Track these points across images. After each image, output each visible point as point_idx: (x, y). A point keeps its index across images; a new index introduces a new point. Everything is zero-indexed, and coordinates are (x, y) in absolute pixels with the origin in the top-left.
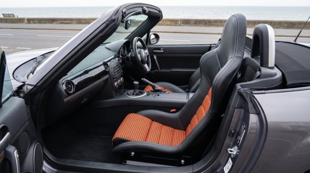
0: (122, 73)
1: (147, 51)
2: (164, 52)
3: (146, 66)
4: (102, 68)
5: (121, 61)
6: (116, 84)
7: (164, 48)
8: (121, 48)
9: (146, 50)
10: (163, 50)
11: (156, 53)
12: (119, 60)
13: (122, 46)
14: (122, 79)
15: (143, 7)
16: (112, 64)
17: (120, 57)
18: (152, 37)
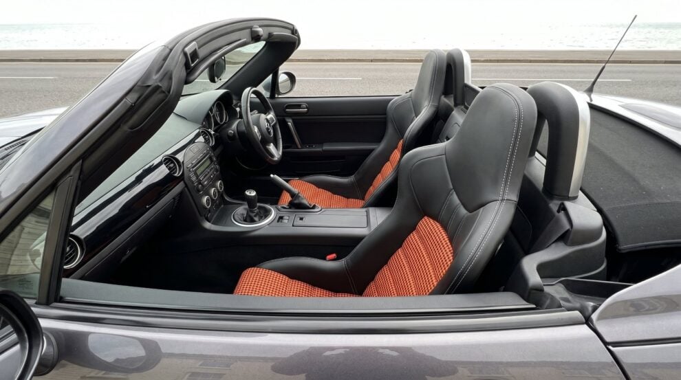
0: (217, 171)
1: (271, 116)
2: (308, 111)
3: (272, 147)
4: (163, 171)
5: (212, 143)
6: (205, 199)
7: (307, 102)
8: (211, 110)
9: (269, 114)
10: (307, 108)
11: (291, 115)
12: (207, 141)
13: (213, 105)
14: (220, 184)
15: (251, 28)
16: (191, 154)
17: (210, 134)
18: (282, 78)
